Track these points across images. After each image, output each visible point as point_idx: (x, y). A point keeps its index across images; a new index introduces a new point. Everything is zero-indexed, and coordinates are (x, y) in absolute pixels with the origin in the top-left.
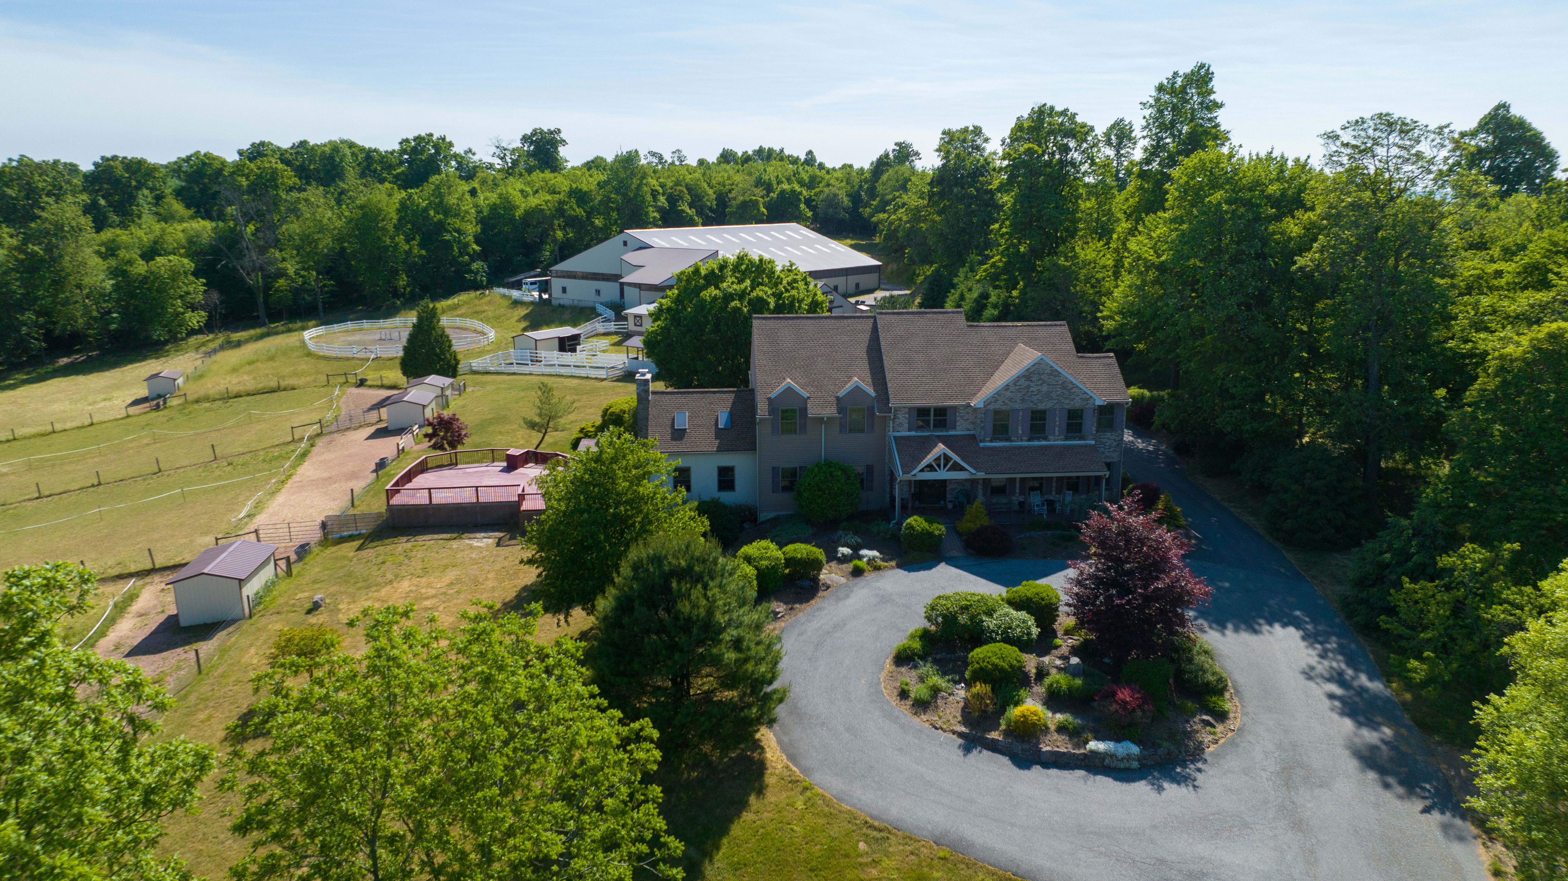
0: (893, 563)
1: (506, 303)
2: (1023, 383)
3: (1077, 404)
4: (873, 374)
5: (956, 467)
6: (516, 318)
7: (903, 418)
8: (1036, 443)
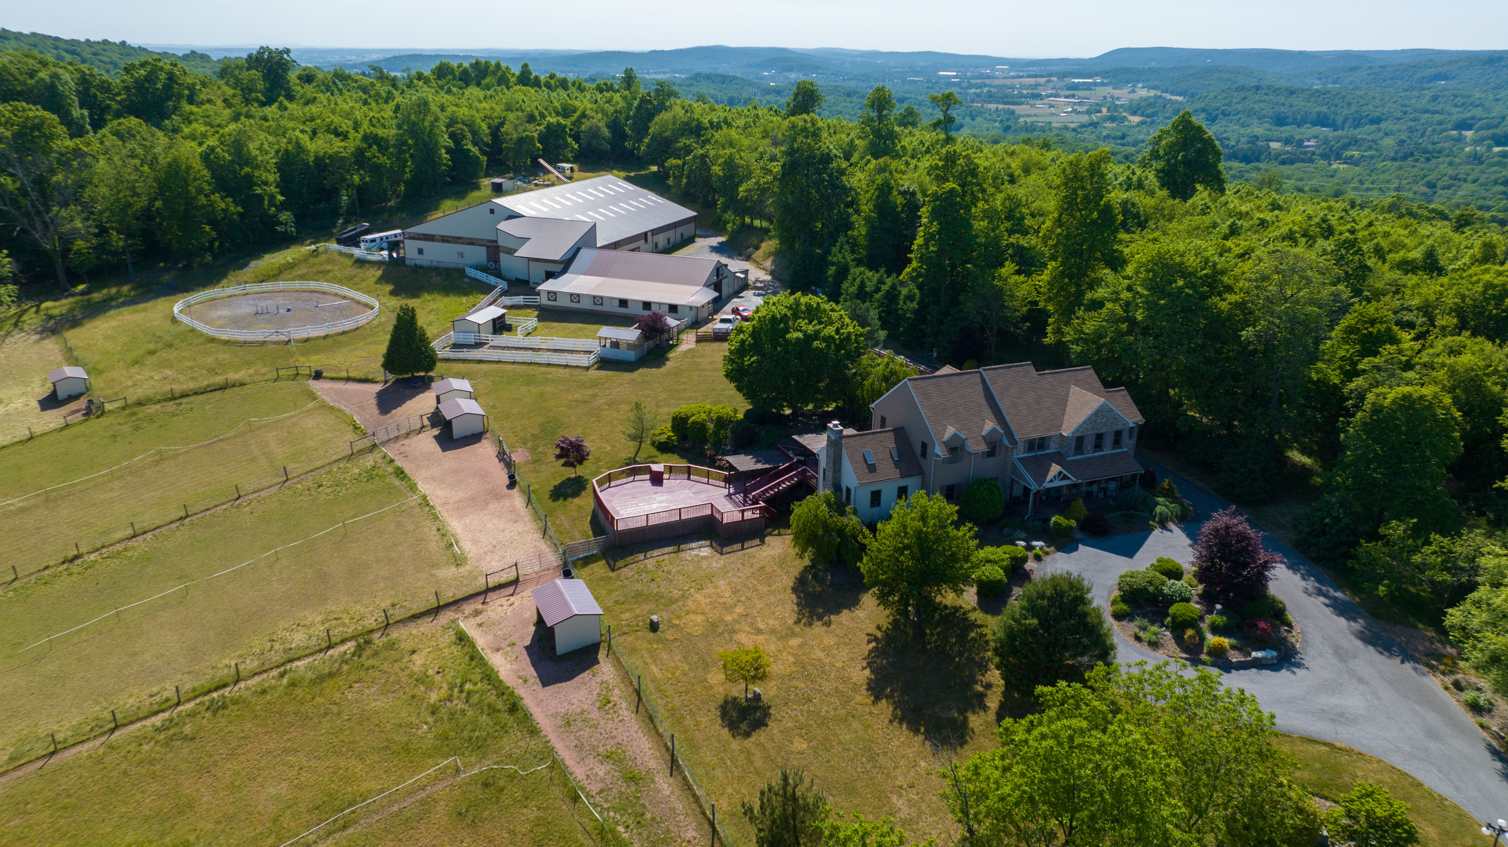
0: (1053, 548)
1: (349, 262)
2: (1094, 418)
3: (1120, 427)
4: (995, 416)
5: (1065, 478)
6: (374, 280)
7: (1021, 446)
8: (1097, 454)
